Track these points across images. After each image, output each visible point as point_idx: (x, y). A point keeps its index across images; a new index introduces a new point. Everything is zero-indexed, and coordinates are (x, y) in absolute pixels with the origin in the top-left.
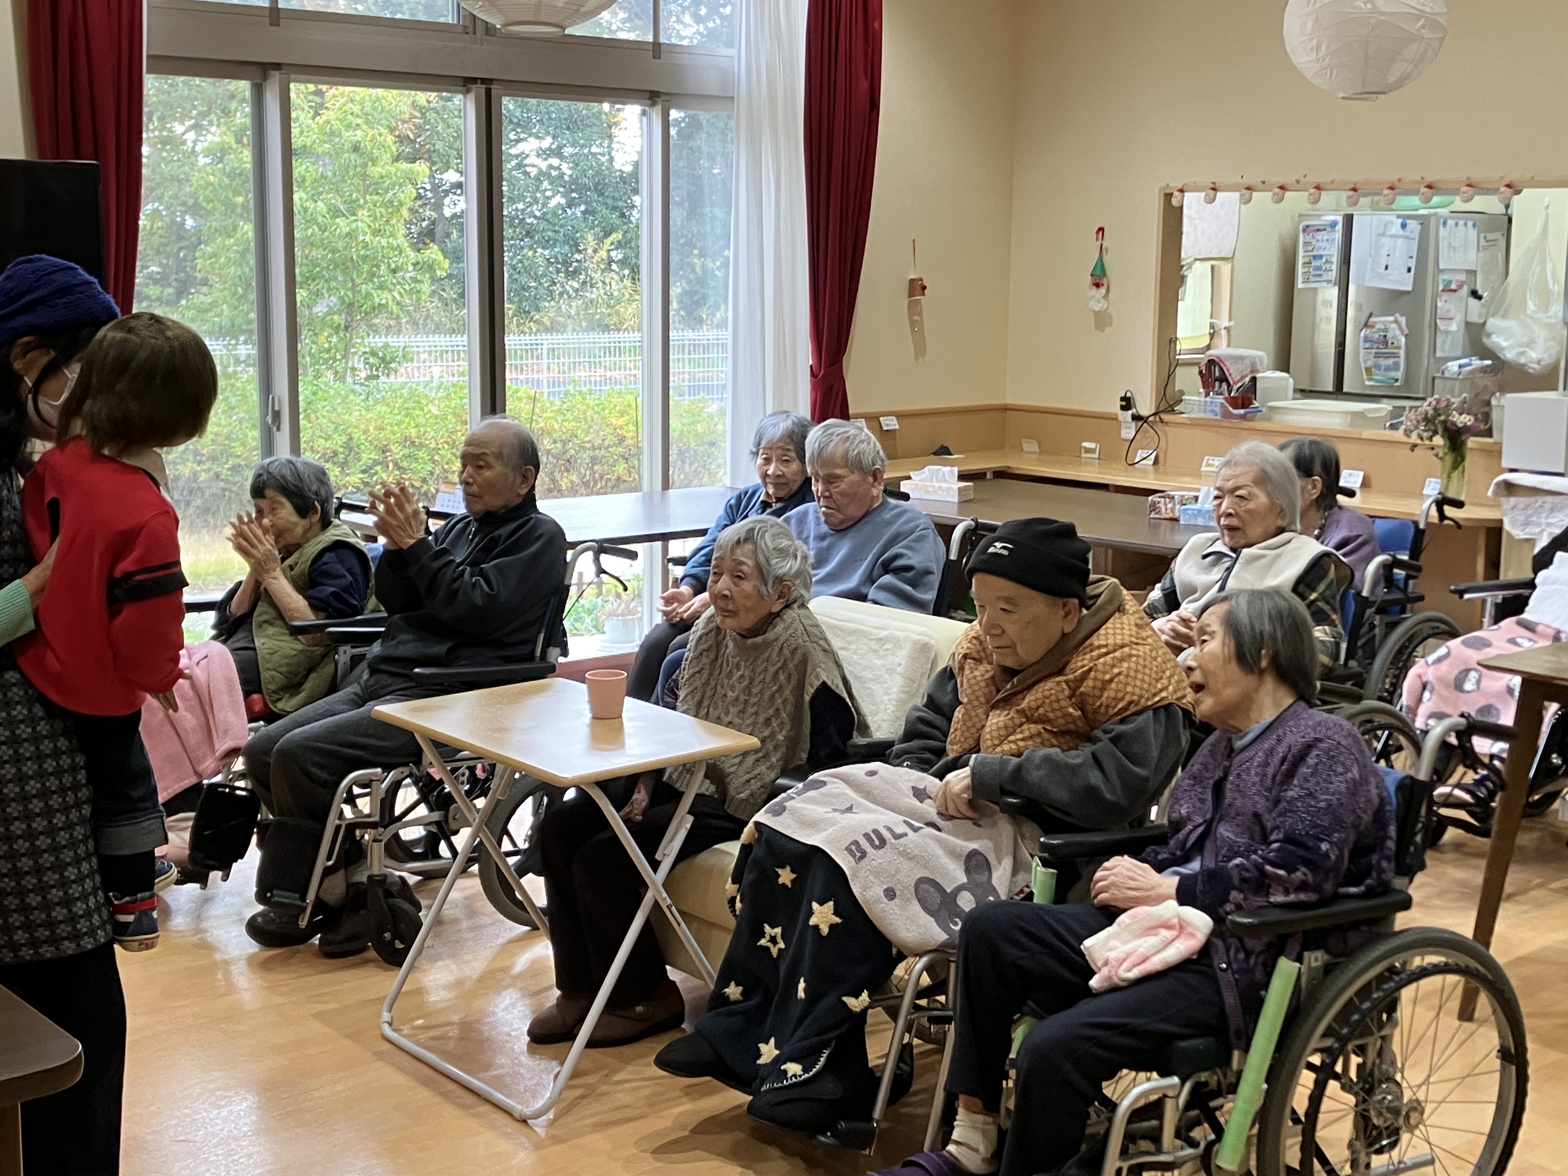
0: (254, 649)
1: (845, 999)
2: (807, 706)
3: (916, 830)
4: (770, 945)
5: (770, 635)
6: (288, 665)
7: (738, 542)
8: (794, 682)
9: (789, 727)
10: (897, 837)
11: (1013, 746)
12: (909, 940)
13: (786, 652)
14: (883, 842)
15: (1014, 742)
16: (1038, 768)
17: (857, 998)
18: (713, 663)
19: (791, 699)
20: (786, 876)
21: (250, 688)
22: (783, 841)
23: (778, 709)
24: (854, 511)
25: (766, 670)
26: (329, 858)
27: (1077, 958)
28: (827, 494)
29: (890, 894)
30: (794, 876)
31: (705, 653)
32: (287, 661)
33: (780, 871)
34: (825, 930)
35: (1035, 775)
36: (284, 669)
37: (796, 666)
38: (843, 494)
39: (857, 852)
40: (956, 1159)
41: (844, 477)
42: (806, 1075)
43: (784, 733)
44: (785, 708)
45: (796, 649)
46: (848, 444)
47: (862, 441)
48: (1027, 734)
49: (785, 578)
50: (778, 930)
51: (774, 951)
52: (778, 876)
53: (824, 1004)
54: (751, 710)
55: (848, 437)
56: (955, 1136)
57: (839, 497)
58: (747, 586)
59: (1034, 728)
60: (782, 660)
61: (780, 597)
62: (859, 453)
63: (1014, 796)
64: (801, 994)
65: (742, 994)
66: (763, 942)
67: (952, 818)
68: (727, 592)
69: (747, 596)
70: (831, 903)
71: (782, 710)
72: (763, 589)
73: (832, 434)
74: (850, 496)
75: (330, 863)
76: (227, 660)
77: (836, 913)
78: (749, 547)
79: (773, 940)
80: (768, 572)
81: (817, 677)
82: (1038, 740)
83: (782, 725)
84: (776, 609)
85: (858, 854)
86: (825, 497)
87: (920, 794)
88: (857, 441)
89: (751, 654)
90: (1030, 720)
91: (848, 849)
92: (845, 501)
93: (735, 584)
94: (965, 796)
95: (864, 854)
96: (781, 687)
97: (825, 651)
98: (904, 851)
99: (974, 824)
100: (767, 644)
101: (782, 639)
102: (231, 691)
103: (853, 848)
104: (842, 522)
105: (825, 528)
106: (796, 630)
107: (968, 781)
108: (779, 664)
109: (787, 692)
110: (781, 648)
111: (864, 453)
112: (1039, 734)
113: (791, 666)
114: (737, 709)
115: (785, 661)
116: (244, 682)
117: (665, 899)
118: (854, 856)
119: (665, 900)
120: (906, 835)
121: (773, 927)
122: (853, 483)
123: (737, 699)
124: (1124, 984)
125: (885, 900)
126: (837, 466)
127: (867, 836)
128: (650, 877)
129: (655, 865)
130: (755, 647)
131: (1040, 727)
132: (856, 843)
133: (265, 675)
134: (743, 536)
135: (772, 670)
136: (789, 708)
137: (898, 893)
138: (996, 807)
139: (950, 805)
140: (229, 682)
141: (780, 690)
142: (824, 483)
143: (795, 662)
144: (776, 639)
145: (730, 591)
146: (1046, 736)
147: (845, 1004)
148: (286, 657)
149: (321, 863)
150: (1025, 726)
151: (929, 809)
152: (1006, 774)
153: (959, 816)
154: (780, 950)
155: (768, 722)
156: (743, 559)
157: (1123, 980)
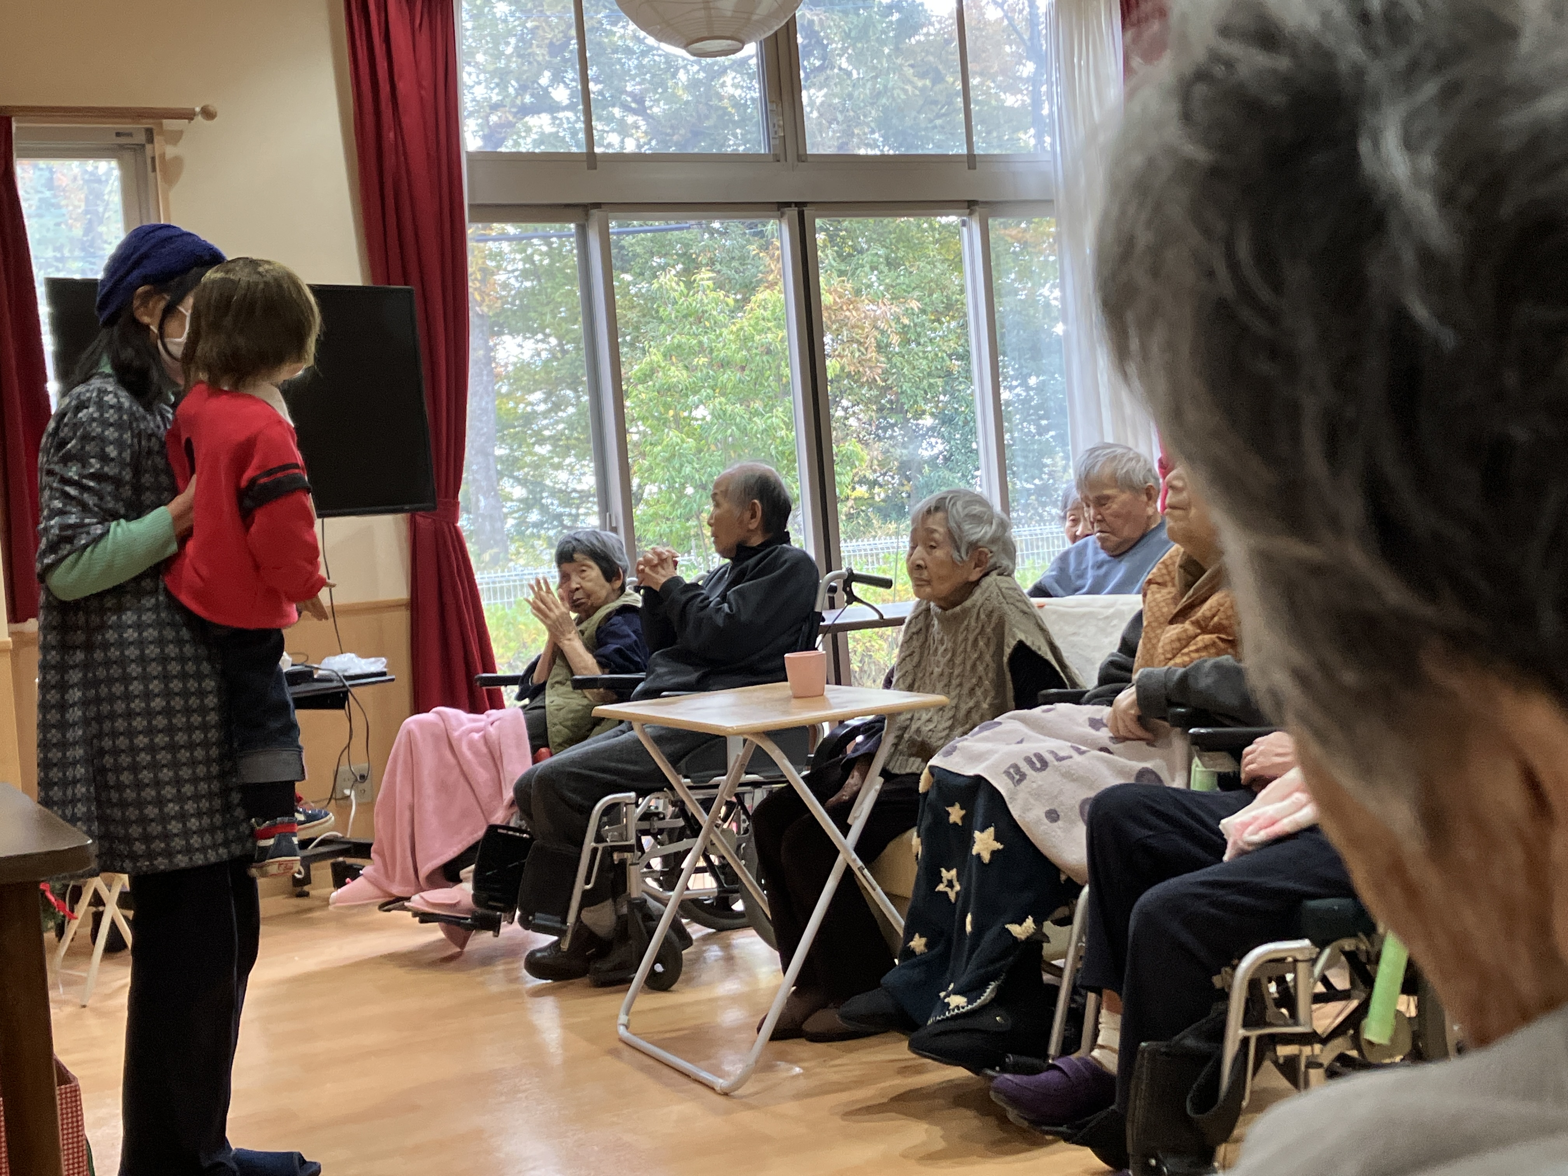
0: (544, 707)
1: (1008, 926)
2: (1006, 669)
3: (1082, 753)
4: (948, 890)
5: (968, 603)
6: (573, 719)
7: (929, 512)
8: (992, 648)
9: (992, 694)
10: (1060, 759)
11: (1186, 659)
12: (1075, 862)
13: (983, 616)
14: (1045, 764)
15: (1187, 654)
16: (1207, 675)
17: (1020, 924)
18: (922, 646)
19: (993, 665)
20: (956, 814)
21: (537, 743)
22: (951, 777)
23: (980, 678)
24: (1128, 532)
25: (966, 639)
26: (587, 882)
27: (1215, 838)
28: (1099, 517)
29: (1053, 816)
30: (963, 812)
31: (915, 637)
32: (572, 715)
33: (950, 809)
34: (986, 857)
35: (1204, 682)
36: (569, 723)
37: (994, 630)
38: (1117, 515)
39: (1017, 775)
40: (1100, 1063)
41: (1115, 497)
42: (970, 1007)
43: (988, 700)
44: (987, 674)
45: (992, 612)
46: (1114, 464)
47: (1131, 459)
48: (1200, 644)
49: (980, 544)
50: (954, 872)
51: (952, 896)
52: (948, 814)
53: (990, 935)
54: (955, 682)
55: (1115, 457)
56: (1100, 1041)
57: (1112, 519)
58: (939, 553)
59: (1208, 638)
60: (980, 625)
61: (976, 566)
62: (1127, 472)
63: (1181, 705)
64: (969, 928)
65: (926, 945)
66: (941, 887)
67: (1125, 739)
68: (921, 562)
69: (942, 563)
70: (992, 829)
71: (984, 677)
72: (956, 555)
73: (1098, 456)
74: (1126, 516)
75: (588, 887)
76: (519, 718)
77: (997, 839)
78: (940, 515)
79: (950, 884)
80: (961, 538)
81: (1014, 637)
82: (1213, 651)
83: (985, 694)
84: (974, 577)
85: (1017, 777)
86: (1099, 521)
87: (1095, 724)
88: (1125, 459)
89: (951, 623)
90: (1205, 630)
91: (1007, 773)
92: (1119, 522)
93: (929, 554)
94: (1133, 712)
95: (1023, 776)
96: (981, 653)
97: (1025, 613)
98: (1066, 772)
99: (1148, 744)
100: (966, 612)
101: (979, 604)
102: (519, 746)
103: (1012, 770)
104: (1119, 545)
105: (1103, 555)
106: (992, 593)
107: (1134, 696)
108: (978, 631)
109: (988, 658)
110: (978, 613)
111: (1134, 471)
112: (1214, 644)
113: (989, 630)
114: (942, 683)
115: (983, 626)
116: (532, 738)
117: (854, 860)
118: (1013, 778)
119: (857, 863)
120: (1071, 757)
121: (948, 870)
122: (1124, 504)
123: (942, 674)
124: (1250, 848)
125: (1046, 821)
126: (1106, 486)
127: (1029, 760)
128: (840, 842)
129: (845, 829)
130: (955, 617)
131: (1214, 636)
132: (1016, 767)
133: (551, 730)
134: (933, 504)
135: (971, 638)
136: (990, 675)
137: (1061, 814)
138: (1166, 724)
139: (1121, 728)
140: (519, 737)
141: (980, 657)
142: (1095, 507)
143: (993, 625)
144: (974, 606)
145: (923, 559)
146: (1222, 645)
147: (1009, 932)
148: (571, 711)
149: (580, 886)
150: (1200, 638)
151: (1104, 735)
152: (1171, 685)
153: (1132, 736)
154: (957, 893)
155: (972, 691)
156: (934, 527)
157: (1250, 844)
